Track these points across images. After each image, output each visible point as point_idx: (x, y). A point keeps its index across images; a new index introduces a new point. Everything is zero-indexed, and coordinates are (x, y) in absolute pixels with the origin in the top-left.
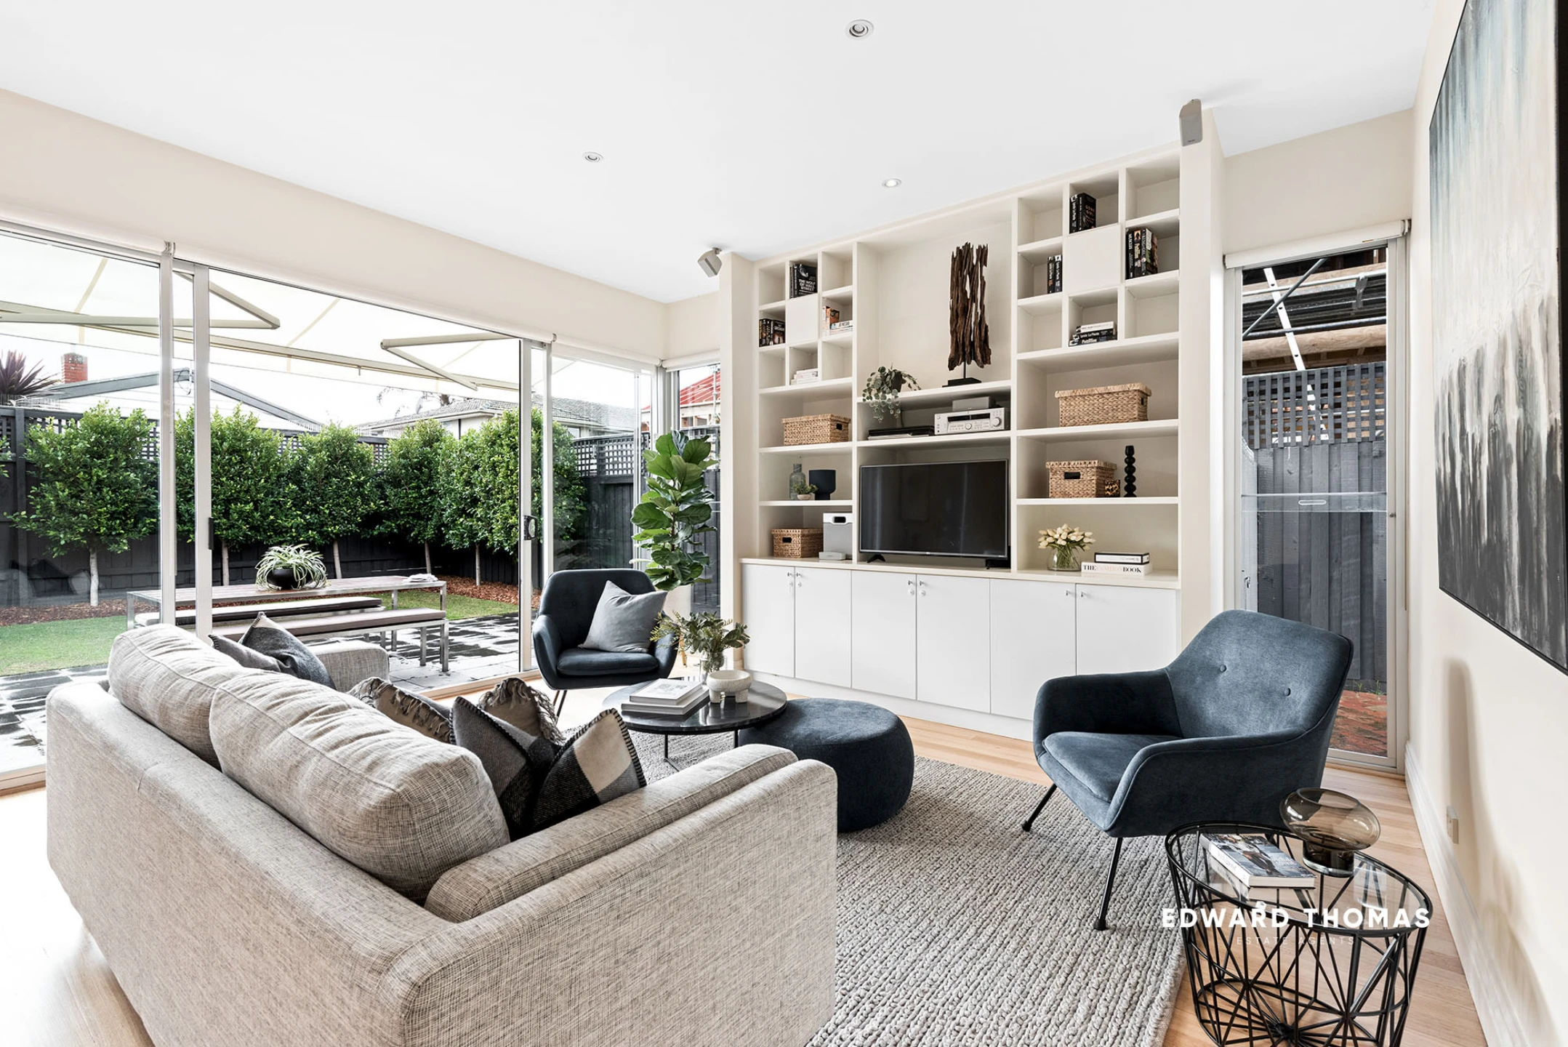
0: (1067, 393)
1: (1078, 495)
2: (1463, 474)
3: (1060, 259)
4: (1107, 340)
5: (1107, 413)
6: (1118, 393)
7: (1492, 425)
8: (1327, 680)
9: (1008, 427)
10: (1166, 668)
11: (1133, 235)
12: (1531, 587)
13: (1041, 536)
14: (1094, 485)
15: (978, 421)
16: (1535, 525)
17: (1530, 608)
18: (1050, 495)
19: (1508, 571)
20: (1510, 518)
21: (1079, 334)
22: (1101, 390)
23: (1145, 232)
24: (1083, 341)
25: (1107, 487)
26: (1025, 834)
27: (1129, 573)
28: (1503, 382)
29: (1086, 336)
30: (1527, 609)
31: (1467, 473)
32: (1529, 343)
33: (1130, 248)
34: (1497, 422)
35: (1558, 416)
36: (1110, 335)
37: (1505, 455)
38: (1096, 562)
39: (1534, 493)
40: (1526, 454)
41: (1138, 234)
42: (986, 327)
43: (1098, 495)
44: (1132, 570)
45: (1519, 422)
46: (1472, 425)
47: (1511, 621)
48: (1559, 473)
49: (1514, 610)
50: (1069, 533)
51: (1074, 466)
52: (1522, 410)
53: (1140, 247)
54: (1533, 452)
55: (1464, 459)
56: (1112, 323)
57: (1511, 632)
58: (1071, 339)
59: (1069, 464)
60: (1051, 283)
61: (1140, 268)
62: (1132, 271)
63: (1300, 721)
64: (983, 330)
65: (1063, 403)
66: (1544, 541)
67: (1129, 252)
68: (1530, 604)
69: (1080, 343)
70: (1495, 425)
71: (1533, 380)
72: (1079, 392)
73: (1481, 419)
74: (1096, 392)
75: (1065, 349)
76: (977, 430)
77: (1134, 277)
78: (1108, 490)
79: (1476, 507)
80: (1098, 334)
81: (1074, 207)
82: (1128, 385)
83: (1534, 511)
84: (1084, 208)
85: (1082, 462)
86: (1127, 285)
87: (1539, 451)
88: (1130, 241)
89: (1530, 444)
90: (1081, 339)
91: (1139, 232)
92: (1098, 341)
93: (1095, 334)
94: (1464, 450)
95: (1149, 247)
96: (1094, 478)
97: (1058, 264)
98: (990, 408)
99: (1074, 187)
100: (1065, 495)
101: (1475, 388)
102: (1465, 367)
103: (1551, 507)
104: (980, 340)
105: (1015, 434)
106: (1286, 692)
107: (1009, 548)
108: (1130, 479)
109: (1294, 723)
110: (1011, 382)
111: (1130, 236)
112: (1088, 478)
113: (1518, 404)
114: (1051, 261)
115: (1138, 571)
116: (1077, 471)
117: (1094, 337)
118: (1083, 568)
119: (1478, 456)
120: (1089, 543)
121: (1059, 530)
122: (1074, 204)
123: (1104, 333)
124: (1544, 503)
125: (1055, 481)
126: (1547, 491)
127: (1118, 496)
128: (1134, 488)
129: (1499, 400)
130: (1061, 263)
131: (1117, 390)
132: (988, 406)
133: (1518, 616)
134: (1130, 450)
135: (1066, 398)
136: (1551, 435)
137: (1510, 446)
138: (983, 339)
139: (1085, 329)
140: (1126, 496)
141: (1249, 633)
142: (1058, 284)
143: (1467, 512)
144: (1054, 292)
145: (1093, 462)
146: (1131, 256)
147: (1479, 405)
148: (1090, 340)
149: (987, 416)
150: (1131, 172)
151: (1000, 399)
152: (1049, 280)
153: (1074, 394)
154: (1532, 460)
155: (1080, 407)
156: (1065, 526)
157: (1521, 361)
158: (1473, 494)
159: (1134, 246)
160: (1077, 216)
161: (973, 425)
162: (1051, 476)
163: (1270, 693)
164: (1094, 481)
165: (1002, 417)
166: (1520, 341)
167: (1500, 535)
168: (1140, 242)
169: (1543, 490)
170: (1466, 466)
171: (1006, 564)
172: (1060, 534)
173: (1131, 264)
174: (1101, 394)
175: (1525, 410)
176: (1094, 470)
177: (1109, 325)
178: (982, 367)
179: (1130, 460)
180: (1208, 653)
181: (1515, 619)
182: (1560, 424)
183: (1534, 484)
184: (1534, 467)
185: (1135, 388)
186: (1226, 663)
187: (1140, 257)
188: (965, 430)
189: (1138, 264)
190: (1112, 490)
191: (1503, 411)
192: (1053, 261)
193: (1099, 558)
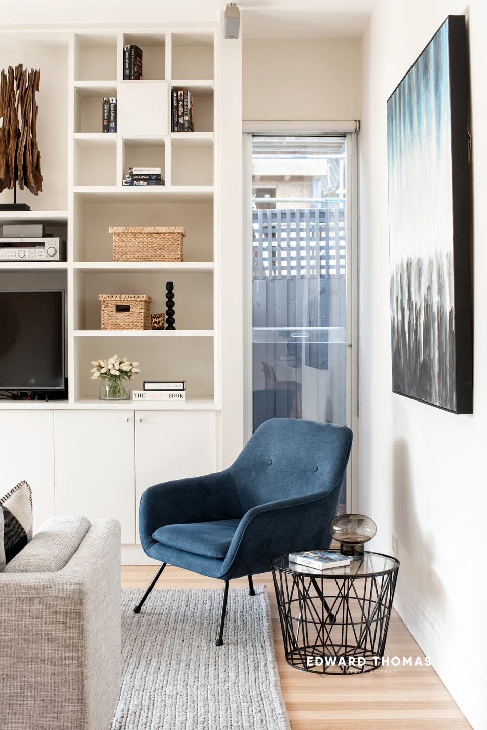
0: (120, 229)
1: (128, 327)
2: (409, 323)
3: (114, 102)
4: (156, 184)
5: (155, 251)
6: (164, 234)
7: (426, 300)
8: (341, 455)
9: (64, 257)
10: (229, 469)
11: (177, 94)
12: (443, 380)
13: (93, 367)
14: (143, 318)
15: (32, 250)
16: (445, 351)
17: (443, 389)
18: (103, 326)
19: (433, 374)
20: (434, 348)
21: (132, 175)
22: (150, 229)
23: (187, 94)
24: (135, 182)
25: (154, 320)
26: (138, 616)
27: (174, 399)
28: (431, 281)
29: (137, 178)
30: (441, 391)
31: (412, 323)
32: (443, 268)
33: (175, 104)
34: (429, 300)
35: (453, 305)
36: (158, 180)
37: (432, 317)
38: (145, 390)
39: (444, 337)
40: (441, 319)
41: (181, 94)
42: (38, 152)
43: (146, 328)
44: (176, 396)
45: (438, 303)
46: (415, 297)
47: (434, 399)
48: (454, 329)
49: (436, 393)
50: (120, 364)
51: (125, 299)
52: (440, 297)
53: (183, 106)
54: (444, 318)
55: (410, 315)
56: (159, 169)
57: (435, 404)
58: (124, 179)
59: (120, 297)
60: (106, 122)
61: (184, 124)
62: (176, 126)
63: (328, 484)
64: (36, 156)
65: (115, 238)
66: (448, 358)
67: (174, 109)
68: (443, 387)
69: (132, 184)
70: (428, 301)
71: (444, 285)
72: (132, 230)
73: (420, 295)
74: (146, 231)
75: (119, 188)
76: (31, 258)
77: (178, 131)
78: (155, 322)
79: (417, 342)
80: (148, 177)
81: (127, 56)
82: (173, 228)
83: (445, 345)
84: (135, 59)
85: (132, 296)
86: (173, 137)
87: (446, 318)
88: (175, 98)
89: (443, 314)
90: (133, 180)
91: (182, 92)
92: (148, 184)
93: (145, 178)
94: (410, 309)
95: (189, 108)
96: (143, 311)
97: (112, 106)
98: (43, 236)
99: (127, 39)
100: (117, 327)
101: (417, 278)
102: (411, 263)
103: (451, 345)
104: (33, 166)
105: (72, 265)
106: (315, 469)
107: (67, 380)
108: (170, 313)
109: (324, 485)
110: (67, 212)
111: (175, 94)
112: (138, 311)
113: (438, 294)
114: (105, 102)
115: (181, 396)
116: (127, 304)
117: (145, 180)
118: (134, 396)
119: (418, 314)
120: (136, 372)
121: (112, 361)
122: (127, 53)
123: (153, 177)
124: (448, 341)
125: (108, 313)
126: (449, 336)
127: (161, 328)
128: (174, 321)
129: (429, 288)
130: (115, 106)
131: (164, 231)
132: (41, 235)
133: (437, 395)
134: (170, 286)
135: (119, 234)
136: (451, 312)
137: (434, 313)
138: (35, 165)
139: (137, 171)
140: (167, 329)
141: (287, 433)
142: (112, 125)
143: (412, 345)
144: (109, 131)
145: (142, 296)
146: (175, 112)
147: (419, 287)
148: (141, 182)
149: (42, 245)
150: (175, 37)
151: (55, 228)
152: (104, 119)
153: (126, 231)
154: (444, 322)
155: (131, 243)
156: (115, 357)
157: (439, 275)
158: (416, 335)
159: (178, 104)
160: (130, 65)
161: (27, 253)
162: (103, 308)
163: (304, 472)
164: (142, 314)
165: (57, 247)
166: (439, 265)
167: (429, 356)
168: (183, 101)
169: (448, 336)
170: (411, 318)
171: (63, 395)
172: (112, 364)
173: (176, 119)
174: (150, 233)
175: (441, 298)
176: (143, 303)
177: (156, 171)
178: (36, 194)
179: (170, 295)
180: (259, 453)
181: (436, 396)
182: (454, 309)
183: (444, 333)
184: (444, 325)
185: (179, 231)
186: (272, 458)
187: (183, 116)
188: (18, 258)
189: (181, 120)
190: (159, 323)
191: (431, 295)
192: (108, 102)
193: (148, 386)
